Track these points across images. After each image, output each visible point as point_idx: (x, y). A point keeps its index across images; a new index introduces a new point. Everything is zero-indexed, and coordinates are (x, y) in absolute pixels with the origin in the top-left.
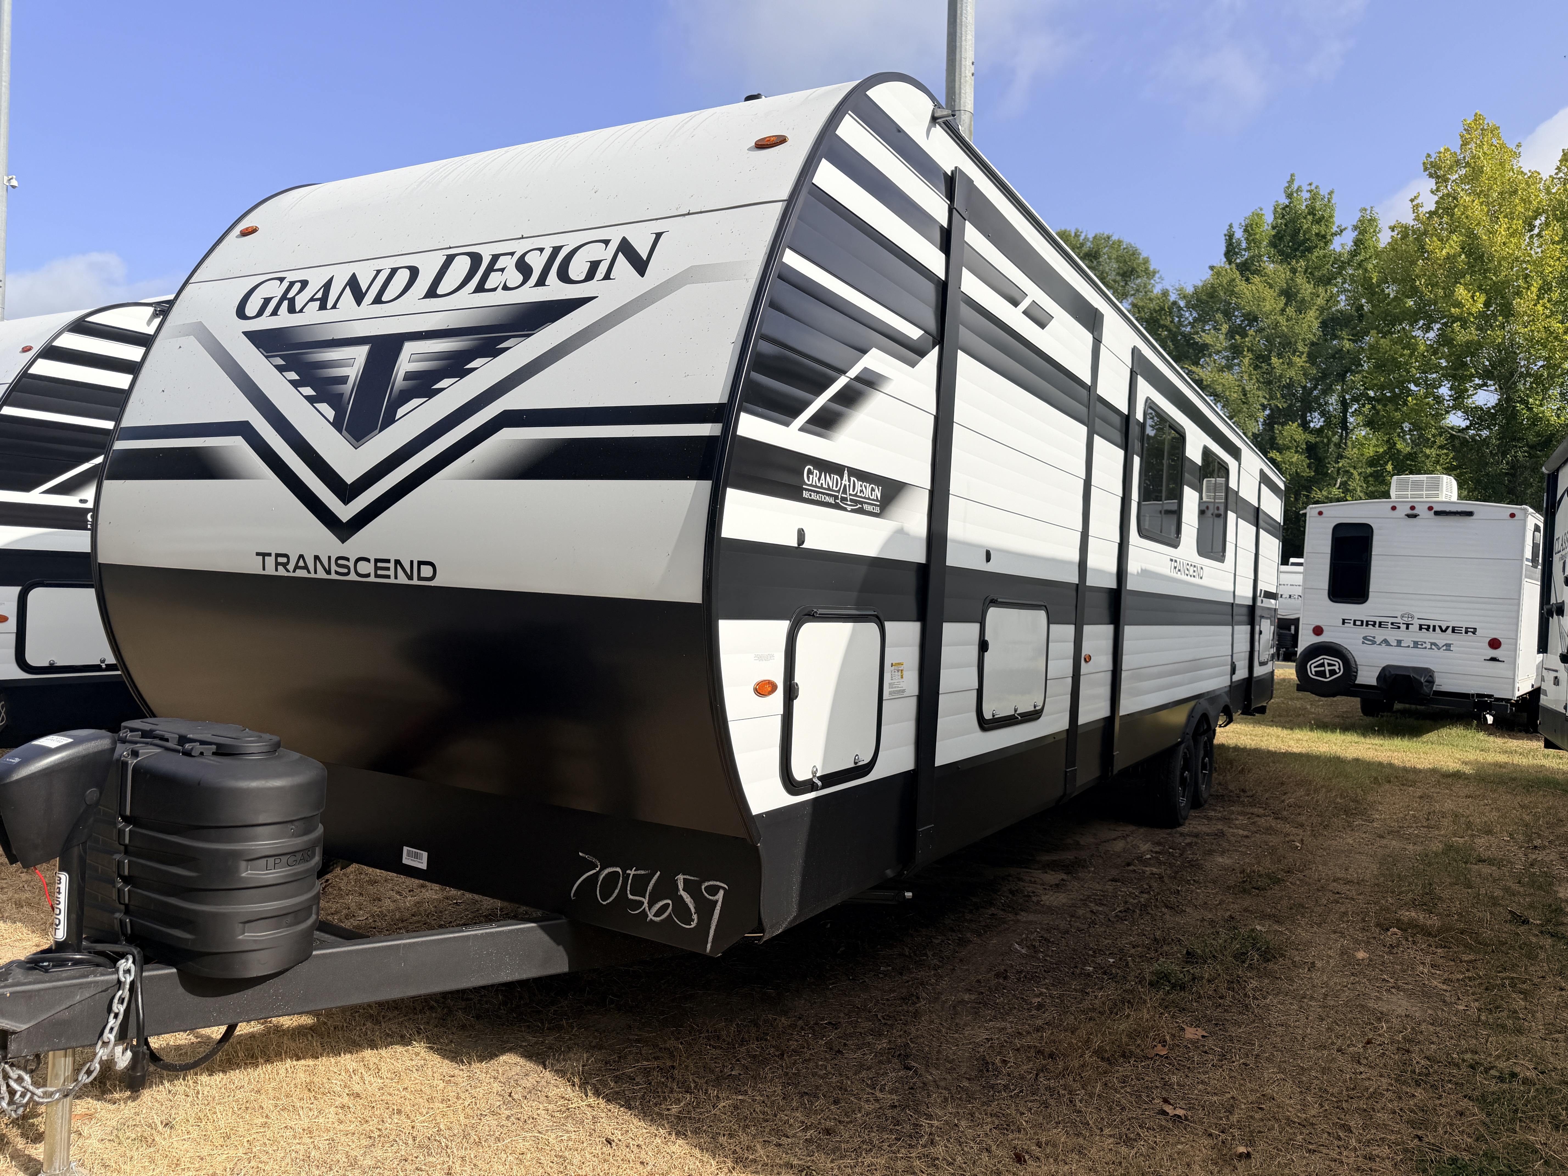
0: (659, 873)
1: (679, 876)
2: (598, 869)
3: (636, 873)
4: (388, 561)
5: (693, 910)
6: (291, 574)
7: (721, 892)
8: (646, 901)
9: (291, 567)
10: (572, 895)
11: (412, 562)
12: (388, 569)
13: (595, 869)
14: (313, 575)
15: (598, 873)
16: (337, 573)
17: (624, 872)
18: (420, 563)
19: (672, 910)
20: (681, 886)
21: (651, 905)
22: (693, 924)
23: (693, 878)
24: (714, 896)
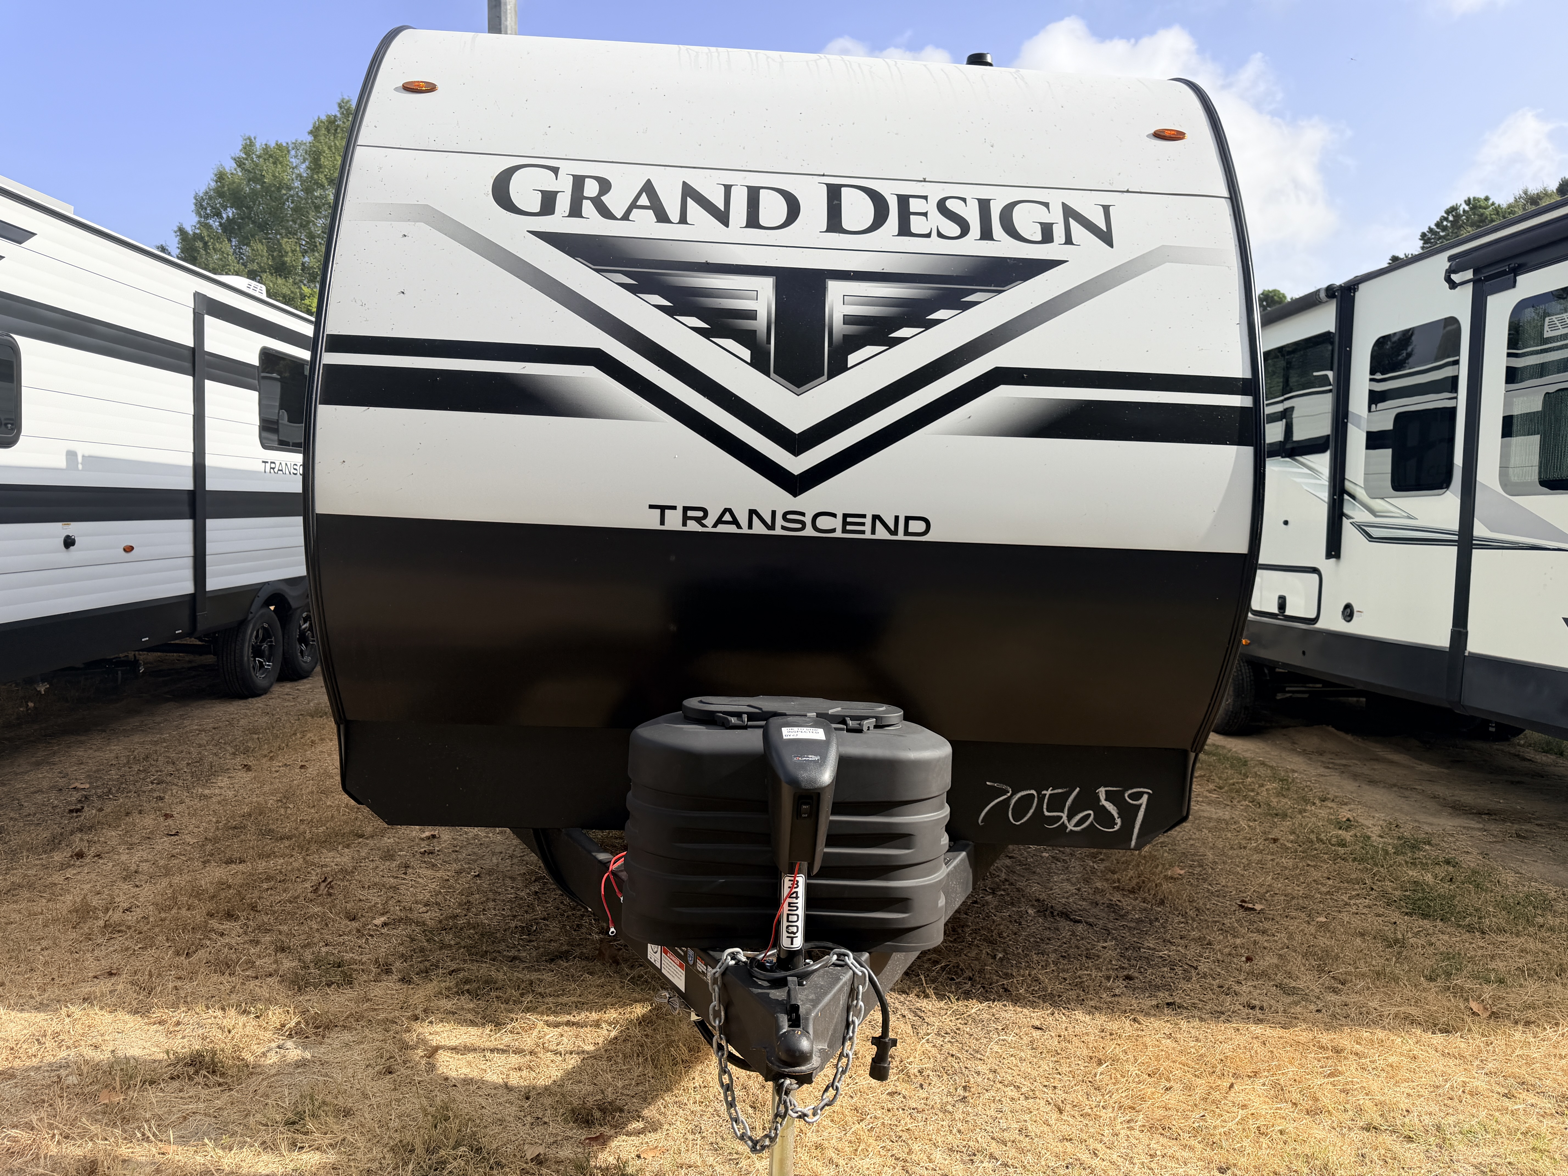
0: (1078, 789)
1: (1100, 789)
2: (1009, 794)
3: (1052, 792)
4: (864, 516)
5: (1116, 816)
6: (710, 529)
7: (1145, 797)
8: (1064, 816)
9: (710, 521)
10: (980, 821)
11: (897, 518)
12: (863, 524)
13: (1005, 795)
14: (745, 530)
15: (1010, 798)
16: (783, 528)
17: (1039, 793)
18: (908, 519)
19: (1094, 819)
20: (1102, 796)
21: (1070, 818)
22: (1117, 828)
23: (1115, 789)
24: (1138, 800)
